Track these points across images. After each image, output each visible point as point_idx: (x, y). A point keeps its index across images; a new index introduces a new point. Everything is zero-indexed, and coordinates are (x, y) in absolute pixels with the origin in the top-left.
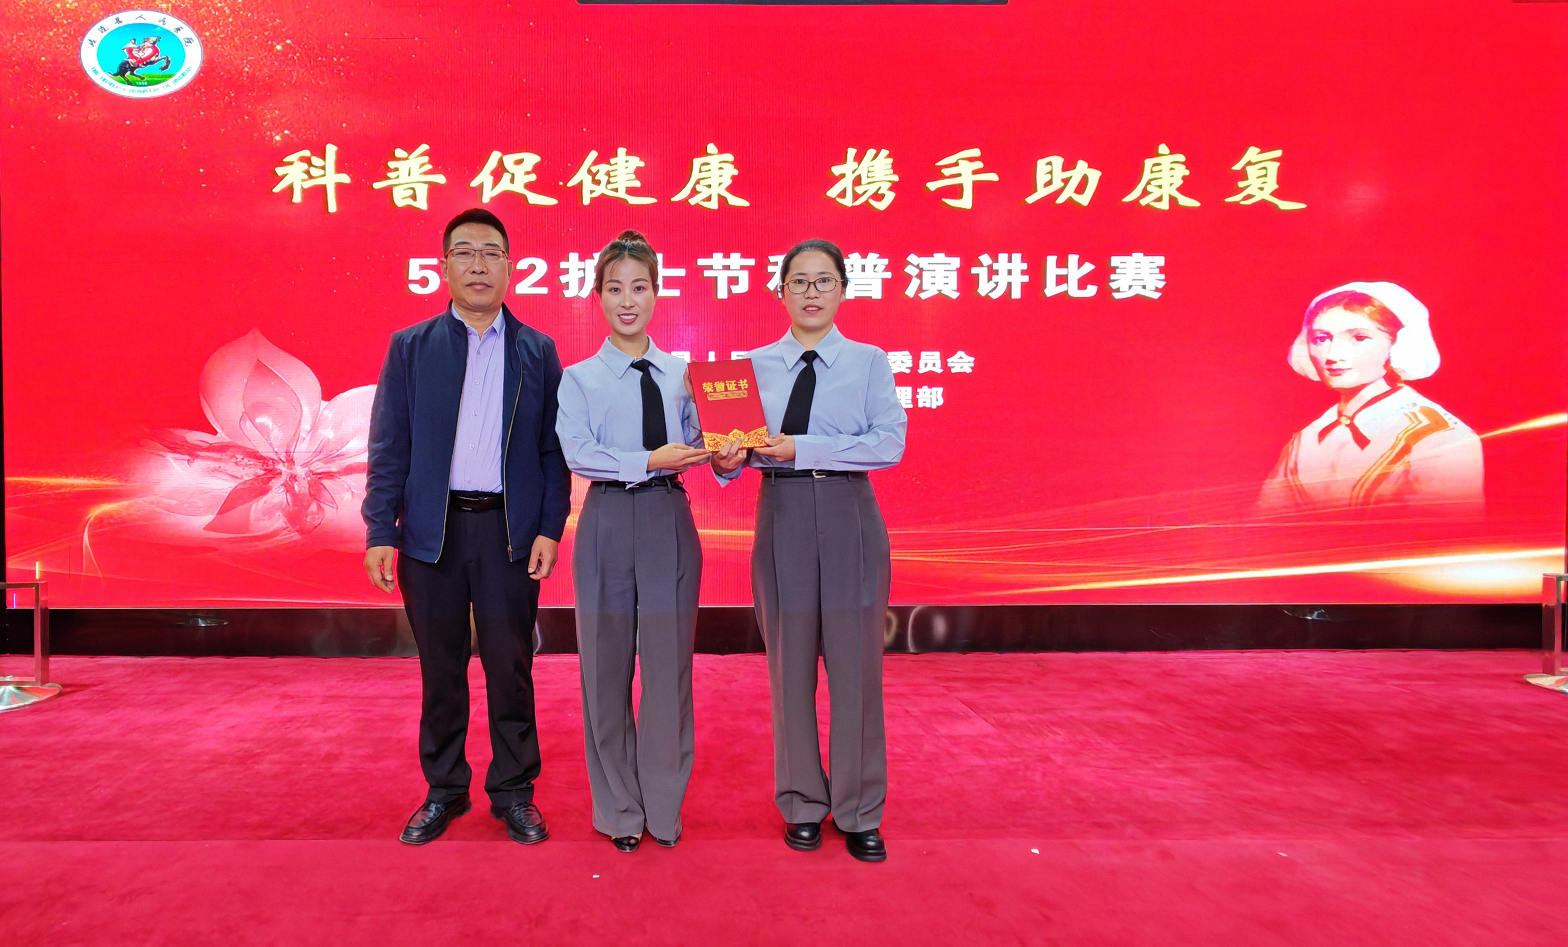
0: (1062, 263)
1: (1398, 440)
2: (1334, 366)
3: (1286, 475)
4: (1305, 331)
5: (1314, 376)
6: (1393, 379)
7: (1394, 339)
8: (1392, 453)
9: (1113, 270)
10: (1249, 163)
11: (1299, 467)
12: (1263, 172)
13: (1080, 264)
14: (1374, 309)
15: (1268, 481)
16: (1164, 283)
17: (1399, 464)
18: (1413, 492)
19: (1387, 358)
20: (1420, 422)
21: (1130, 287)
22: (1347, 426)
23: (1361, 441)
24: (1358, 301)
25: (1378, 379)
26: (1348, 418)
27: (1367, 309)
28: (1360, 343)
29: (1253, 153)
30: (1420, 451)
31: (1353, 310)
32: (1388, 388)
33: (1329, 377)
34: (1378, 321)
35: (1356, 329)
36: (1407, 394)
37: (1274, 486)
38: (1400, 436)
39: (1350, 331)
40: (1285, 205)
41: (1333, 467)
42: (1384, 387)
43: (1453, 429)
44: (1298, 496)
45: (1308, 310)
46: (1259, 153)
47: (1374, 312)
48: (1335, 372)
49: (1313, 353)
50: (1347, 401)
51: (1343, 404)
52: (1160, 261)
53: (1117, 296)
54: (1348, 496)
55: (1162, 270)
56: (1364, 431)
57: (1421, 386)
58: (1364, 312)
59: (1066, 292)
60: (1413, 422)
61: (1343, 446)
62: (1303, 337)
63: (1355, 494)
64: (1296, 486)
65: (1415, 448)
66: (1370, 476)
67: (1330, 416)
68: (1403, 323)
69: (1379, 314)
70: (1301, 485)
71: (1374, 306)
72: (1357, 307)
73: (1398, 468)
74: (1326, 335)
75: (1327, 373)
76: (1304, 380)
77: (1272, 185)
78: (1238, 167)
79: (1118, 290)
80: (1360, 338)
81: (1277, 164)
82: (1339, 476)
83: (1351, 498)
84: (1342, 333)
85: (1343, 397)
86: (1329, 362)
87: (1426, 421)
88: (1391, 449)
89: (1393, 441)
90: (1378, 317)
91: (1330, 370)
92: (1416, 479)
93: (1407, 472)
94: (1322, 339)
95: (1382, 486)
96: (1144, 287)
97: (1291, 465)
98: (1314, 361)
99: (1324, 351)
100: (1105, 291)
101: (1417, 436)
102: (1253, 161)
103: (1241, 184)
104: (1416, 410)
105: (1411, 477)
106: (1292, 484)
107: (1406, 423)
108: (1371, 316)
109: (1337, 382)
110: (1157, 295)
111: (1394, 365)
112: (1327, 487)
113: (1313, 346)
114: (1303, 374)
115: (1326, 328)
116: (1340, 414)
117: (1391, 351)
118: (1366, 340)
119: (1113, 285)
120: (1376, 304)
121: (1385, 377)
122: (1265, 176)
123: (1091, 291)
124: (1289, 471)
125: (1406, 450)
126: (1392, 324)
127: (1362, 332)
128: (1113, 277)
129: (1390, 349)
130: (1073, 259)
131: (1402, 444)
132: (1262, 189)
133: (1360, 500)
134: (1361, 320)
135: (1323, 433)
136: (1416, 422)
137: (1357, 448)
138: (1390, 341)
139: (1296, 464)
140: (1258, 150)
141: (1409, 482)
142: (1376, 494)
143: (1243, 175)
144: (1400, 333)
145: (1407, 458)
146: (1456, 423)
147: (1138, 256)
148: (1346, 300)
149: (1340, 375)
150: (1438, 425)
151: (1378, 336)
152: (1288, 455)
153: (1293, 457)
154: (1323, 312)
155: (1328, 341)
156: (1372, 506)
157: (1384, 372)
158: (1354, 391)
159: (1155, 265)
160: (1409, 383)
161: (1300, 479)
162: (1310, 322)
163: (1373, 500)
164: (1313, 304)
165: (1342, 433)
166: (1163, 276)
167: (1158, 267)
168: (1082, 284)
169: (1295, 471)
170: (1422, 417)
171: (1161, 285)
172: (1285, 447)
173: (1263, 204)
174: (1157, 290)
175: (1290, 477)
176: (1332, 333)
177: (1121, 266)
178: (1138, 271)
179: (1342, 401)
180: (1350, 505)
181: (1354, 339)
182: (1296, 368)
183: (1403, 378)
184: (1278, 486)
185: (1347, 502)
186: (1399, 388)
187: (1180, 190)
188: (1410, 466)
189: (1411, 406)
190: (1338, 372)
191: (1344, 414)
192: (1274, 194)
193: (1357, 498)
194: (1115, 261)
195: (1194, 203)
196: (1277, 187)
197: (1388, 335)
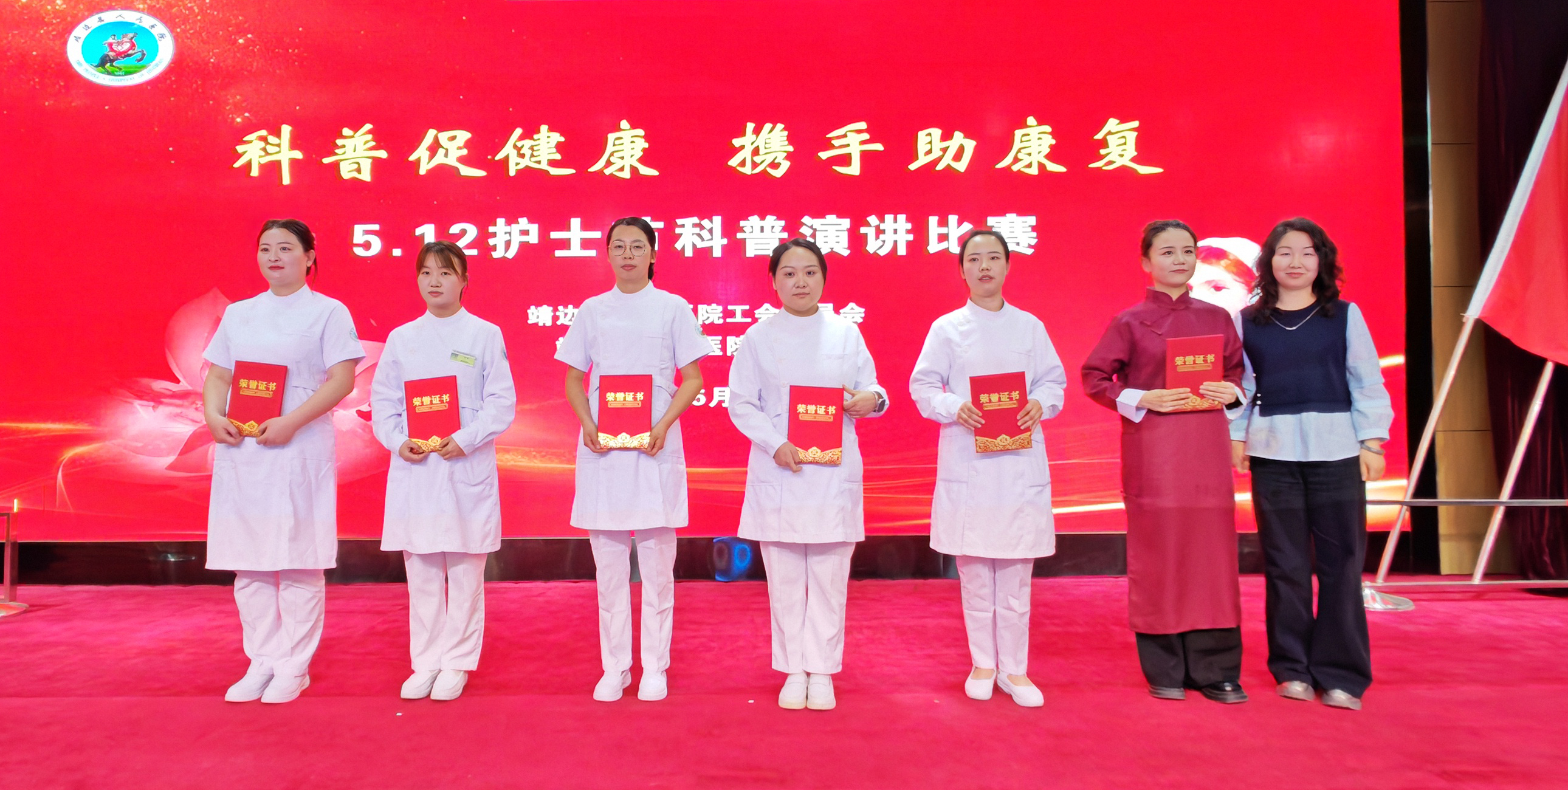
0: (943, 223)
10: (1109, 133)
12: (1123, 141)
13: (960, 223)
14: (1229, 262)
16: (1036, 240)
24: (1217, 255)
27: (1223, 262)
28: (1218, 293)
29: (1112, 124)
31: (1210, 264)
34: (1233, 273)
35: (1213, 281)
40: (1144, 170)
46: (1118, 124)
47: (1230, 265)
52: (1032, 220)
55: (1034, 229)
58: (1220, 264)
59: (947, 249)
69: (1235, 267)
71: (1230, 260)
72: (1214, 261)
77: (1131, 151)
78: (1099, 136)
80: (1216, 289)
81: (1136, 134)
84: (1201, 284)
96: (1018, 244)
102: (1113, 131)
103: (1103, 152)
108: (1227, 268)
110: (1030, 252)
118: (1224, 290)
122: (1125, 144)
126: (1246, 276)
127: (1220, 283)
130: (953, 219)
132: (1122, 156)
134: (1217, 272)
138: (1246, 291)
140: (1117, 121)
143: (1103, 143)
147: (1012, 216)
148: (1206, 256)
151: (1233, 288)
159: (1027, 225)
166: (1035, 234)
167: (1030, 226)
171: (1034, 242)
173: (1123, 169)
174: (1030, 246)
178: (1012, 230)
181: (1213, 290)
187: (1048, 157)
192: (1133, 160)
194: (992, 220)
195: (1061, 169)
196: (1136, 154)
197: (1243, 285)
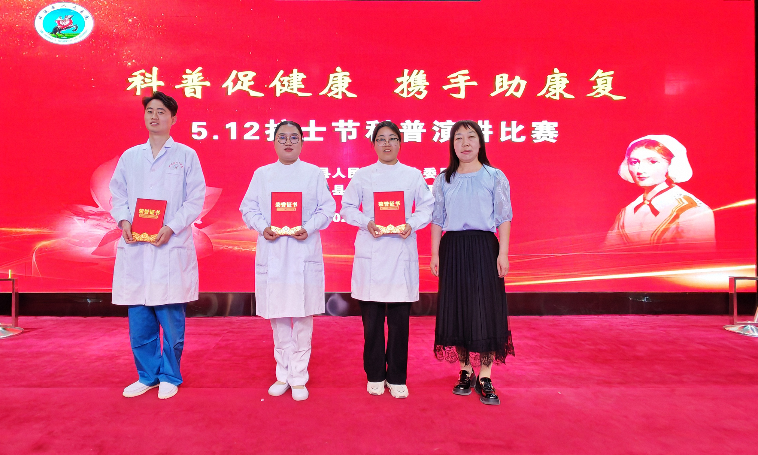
0: (509, 125)
1: (673, 212)
2: (641, 176)
3: (618, 229)
4: (626, 158)
5: (631, 181)
6: (669, 182)
7: (670, 163)
8: (670, 218)
9: (533, 129)
10: (598, 77)
11: (625, 225)
12: (605, 82)
13: (517, 125)
14: (660, 148)
15: (610, 232)
16: (558, 135)
17: (673, 224)
18: (681, 237)
19: (667, 171)
20: (684, 203)
21: (542, 137)
22: (648, 205)
23: (655, 212)
24: (652, 144)
25: (663, 182)
26: (648, 201)
27: (657, 148)
28: (654, 164)
29: (599, 73)
30: (684, 218)
32: (668, 186)
33: (639, 181)
34: (662, 154)
35: (651, 158)
36: (677, 189)
37: (613, 234)
38: (674, 210)
39: (648, 159)
40: (616, 98)
41: (641, 225)
42: (665, 186)
43: (700, 206)
44: (625, 239)
45: (628, 149)
46: (603, 73)
47: (660, 149)
48: (642, 179)
49: (631, 169)
50: (647, 193)
51: (645, 194)
52: (556, 124)
53: (535, 141)
54: (649, 239)
55: (556, 129)
56: (657, 207)
57: (683, 185)
58: (655, 149)
59: (511, 139)
60: (680, 203)
61: (646, 214)
62: (625, 161)
63: (652, 239)
64: (623, 234)
65: (681, 216)
66: (659, 229)
67: (640, 200)
68: (674, 155)
69: (663, 150)
70: (626, 234)
71: (660, 147)
72: (651, 147)
73: (673, 226)
74: (636, 161)
75: (637, 179)
76: (627, 182)
77: (609, 88)
78: (592, 79)
79: (536, 138)
80: (653, 162)
81: (612, 78)
82: (645, 229)
83: (651, 240)
84: (644, 159)
85: (645, 191)
86: (639, 174)
87: (686, 203)
88: (670, 216)
89: (670, 212)
90: (662, 152)
91: (639, 178)
92: (682, 231)
93: (677, 228)
94: (635, 163)
95: (666, 234)
96: (548, 137)
97: (621, 224)
98: (631, 173)
99: (636, 168)
100: (529, 139)
101: (682, 210)
102: (600, 76)
103: (594, 87)
104: (681, 197)
106: (622, 233)
107: (676, 204)
108: (658, 151)
109: (642, 184)
110: (554, 141)
111: (670, 175)
112: (639, 234)
113: (630, 166)
114: (626, 180)
115: (637, 158)
116: (644, 199)
117: (668, 168)
118: (656, 163)
119: (533, 136)
120: (661, 145)
121: (666, 181)
123: (523, 139)
124: (620, 227)
125: (677, 217)
126: (668, 155)
127: (654, 159)
128: (533, 132)
129: (668, 167)
130: (514, 123)
131: (675, 214)
132: (604, 90)
133: (655, 241)
134: (653, 153)
135: (636, 209)
136: (682, 203)
137: (654, 216)
138: (668, 164)
139: (623, 223)
140: (602, 71)
141: (679, 232)
142: (663, 238)
143: (595, 83)
144: (673, 160)
145: (678, 221)
146: (701, 204)
147: (545, 122)
148: (646, 144)
149: (644, 180)
150: (692, 204)
151: (662, 161)
152: (619, 219)
153: (622, 220)
154: (635, 149)
155: (638, 163)
156: (661, 244)
157: (665, 179)
158: (652, 188)
159: (553, 127)
160: (677, 184)
161: (625, 230)
162: (629, 155)
163: (661, 241)
164: (630, 146)
165: (645, 208)
166: (557, 132)
167: (555, 127)
168: (519, 135)
169: (623, 227)
170: (684, 201)
171: (556, 136)
172: (618, 216)
173: (605, 97)
174: (554, 138)
175: (620, 230)
176: (640, 159)
177: (537, 127)
178: (545, 129)
179: (645, 193)
180: (650, 244)
181: (651, 162)
182: (622, 177)
183: (675, 182)
184: (615, 234)
185: (648, 242)
186: (673, 187)
187: (564, 90)
188: (679, 225)
189: (679, 195)
190: (643, 179)
191: (646, 199)
192: (610, 92)
193: (654, 240)
194: (534, 124)
195: (572, 97)
196: (612, 89)
197: (666, 160)
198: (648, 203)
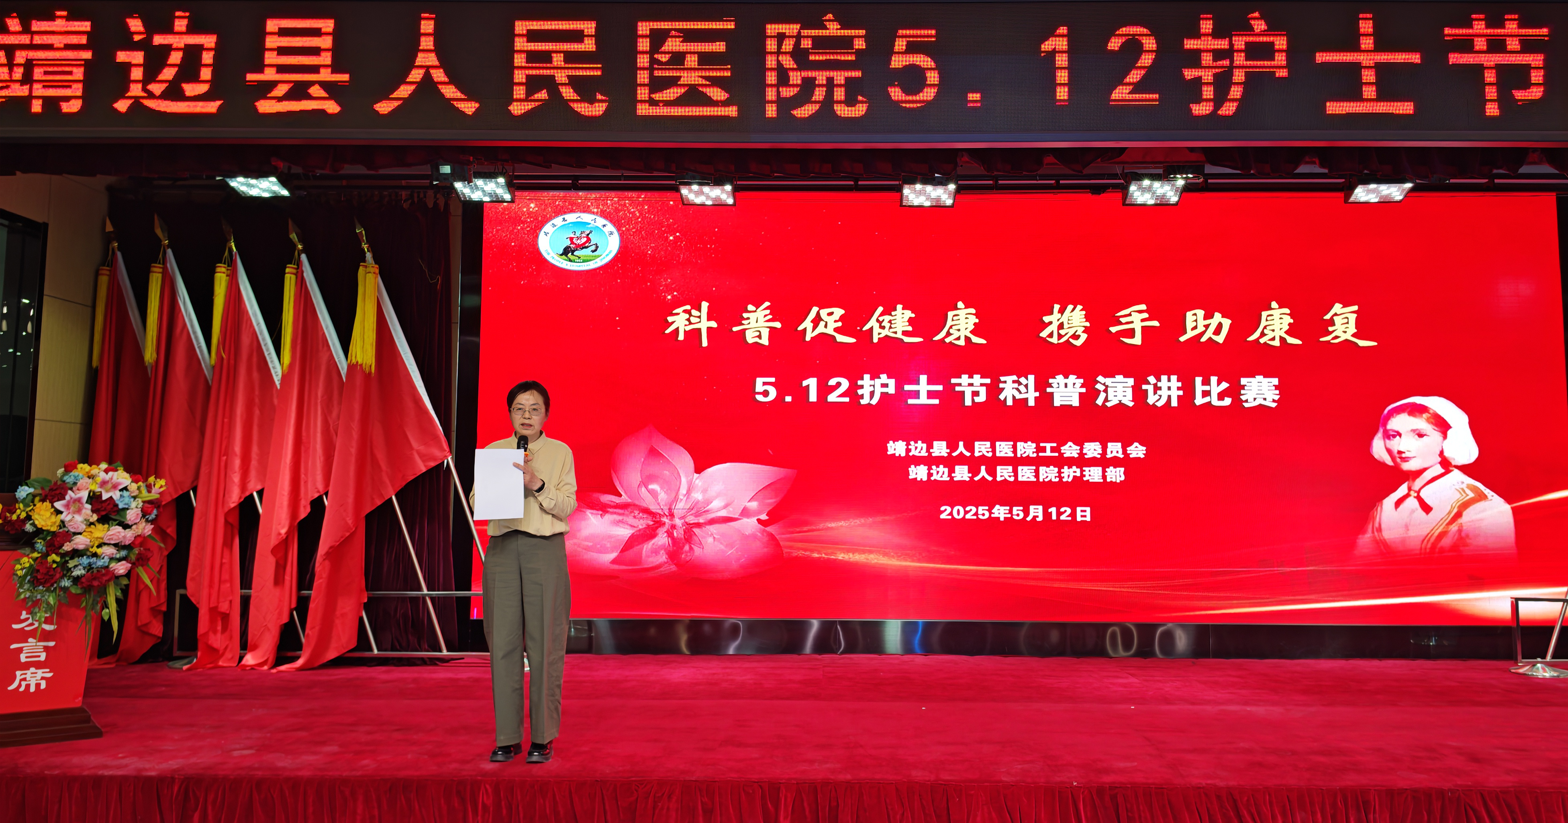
0: (1206, 382)
1: (1452, 508)
2: (1403, 455)
3: (1373, 532)
4: (1381, 430)
5: (1389, 461)
6: (1446, 465)
7: (1445, 437)
8: (1449, 517)
9: (1243, 387)
10: (1336, 314)
11: (1383, 526)
12: (1346, 321)
13: (1219, 383)
14: (1429, 415)
15: (1360, 536)
16: (1279, 396)
17: (1454, 525)
18: (1466, 545)
19: (1441, 449)
20: (1467, 495)
21: (1255, 399)
22: (1415, 497)
23: (1426, 508)
24: (1417, 410)
25: (1436, 464)
26: (1415, 492)
27: (1425, 415)
28: (1421, 439)
29: (1337, 308)
30: (1469, 516)
31: (1414, 416)
32: (1443, 471)
33: (1400, 463)
34: (1432, 423)
35: (1417, 429)
36: (1456, 475)
37: (1365, 540)
38: (1454, 505)
39: (1413, 431)
40: (1362, 343)
41: (1407, 527)
42: (1440, 470)
43: (1491, 500)
44: (1382, 547)
45: (1382, 416)
46: (1342, 308)
47: (1430, 417)
48: (1405, 460)
49: (1388, 446)
50: (1414, 479)
51: (1411, 482)
52: (1275, 381)
53: (1246, 405)
54: (1419, 547)
55: (1277, 387)
56: (1428, 501)
57: (1465, 469)
58: (1422, 417)
59: (1210, 402)
60: (1462, 495)
61: (1413, 511)
62: (1379, 436)
63: (1423, 546)
64: (1380, 540)
65: (1465, 513)
66: (1433, 533)
67: (1403, 490)
68: (1451, 425)
69: (1433, 419)
70: (1384, 539)
71: (1430, 413)
72: (1417, 414)
73: (1454, 528)
74: (1396, 434)
75: (1398, 460)
76: (1383, 464)
77: (1352, 329)
78: (1327, 317)
79: (1246, 401)
80: (1421, 435)
81: (1355, 315)
82: (1412, 533)
83: (1421, 549)
84: (1407, 432)
85: (1411, 477)
86: (1400, 452)
87: (1471, 495)
88: (1448, 514)
89: (1449, 508)
90: (1433, 421)
91: (1401, 458)
92: (1467, 536)
93: (1460, 531)
94: (1394, 436)
95: (1443, 541)
96: (1265, 399)
97: (1377, 525)
98: (1389, 451)
99: (1396, 444)
100: (1237, 401)
101: (1466, 505)
102: (1338, 313)
103: (1330, 329)
104: (1464, 486)
105: (1463, 534)
106: (1378, 538)
107: (1458, 496)
108: (1428, 420)
109: (1406, 466)
110: (1274, 405)
111: (1446, 454)
112: (1403, 540)
113: (1387, 441)
114: (1381, 461)
115: (1396, 429)
116: (1410, 489)
117: (1443, 445)
118: (1425, 437)
119: (1243, 398)
120: (1431, 412)
121: (1440, 463)
122: (1348, 323)
123: (1227, 401)
124: (1375, 529)
125: (1459, 515)
126: (1443, 426)
127: (1422, 431)
128: (1242, 392)
129: (1443, 443)
130: (1214, 379)
131: (1455, 510)
132: (1345, 332)
133: (1428, 550)
134: (1421, 423)
135: (1398, 503)
136: (1465, 495)
137: (1424, 514)
138: (1442, 438)
139: (1380, 525)
140: (1342, 306)
141: (1462, 538)
142: (1439, 546)
143: (1331, 322)
144: (1449, 432)
145: (1460, 521)
146: (1493, 496)
147: (1259, 378)
148: (1408, 410)
149: (1408, 461)
150: (1481, 497)
151: (1434, 435)
152: (1374, 519)
153: (1378, 519)
154: (1393, 417)
155: (1398, 437)
156: (1436, 555)
157: (1439, 459)
158: (1419, 473)
159: (1272, 384)
160: (1457, 467)
161: (1384, 535)
162: (1385, 424)
163: (1437, 550)
164: (1386, 411)
165: (1412, 503)
166: (1277, 392)
167: (1274, 385)
168: (1221, 396)
169: (1380, 529)
170: (1468, 492)
171: (1277, 398)
172: (1371, 513)
173: (1346, 341)
174: (1274, 401)
175: (1376, 533)
176: (1401, 432)
177: (1247, 384)
178: (1260, 388)
179: (1410, 480)
180: (1421, 554)
181: (1417, 436)
182: (1376, 456)
183: (1453, 463)
184: (1368, 540)
185: (1418, 552)
186: (1451, 471)
187: (1286, 332)
188: (1462, 526)
189: (1460, 483)
190: (1406, 459)
191: (1412, 488)
192: (1353, 335)
193: (1426, 549)
194: (1244, 381)
195: (1297, 342)
196: (1356, 331)
197: (1440, 434)
198: (1416, 495)
